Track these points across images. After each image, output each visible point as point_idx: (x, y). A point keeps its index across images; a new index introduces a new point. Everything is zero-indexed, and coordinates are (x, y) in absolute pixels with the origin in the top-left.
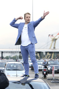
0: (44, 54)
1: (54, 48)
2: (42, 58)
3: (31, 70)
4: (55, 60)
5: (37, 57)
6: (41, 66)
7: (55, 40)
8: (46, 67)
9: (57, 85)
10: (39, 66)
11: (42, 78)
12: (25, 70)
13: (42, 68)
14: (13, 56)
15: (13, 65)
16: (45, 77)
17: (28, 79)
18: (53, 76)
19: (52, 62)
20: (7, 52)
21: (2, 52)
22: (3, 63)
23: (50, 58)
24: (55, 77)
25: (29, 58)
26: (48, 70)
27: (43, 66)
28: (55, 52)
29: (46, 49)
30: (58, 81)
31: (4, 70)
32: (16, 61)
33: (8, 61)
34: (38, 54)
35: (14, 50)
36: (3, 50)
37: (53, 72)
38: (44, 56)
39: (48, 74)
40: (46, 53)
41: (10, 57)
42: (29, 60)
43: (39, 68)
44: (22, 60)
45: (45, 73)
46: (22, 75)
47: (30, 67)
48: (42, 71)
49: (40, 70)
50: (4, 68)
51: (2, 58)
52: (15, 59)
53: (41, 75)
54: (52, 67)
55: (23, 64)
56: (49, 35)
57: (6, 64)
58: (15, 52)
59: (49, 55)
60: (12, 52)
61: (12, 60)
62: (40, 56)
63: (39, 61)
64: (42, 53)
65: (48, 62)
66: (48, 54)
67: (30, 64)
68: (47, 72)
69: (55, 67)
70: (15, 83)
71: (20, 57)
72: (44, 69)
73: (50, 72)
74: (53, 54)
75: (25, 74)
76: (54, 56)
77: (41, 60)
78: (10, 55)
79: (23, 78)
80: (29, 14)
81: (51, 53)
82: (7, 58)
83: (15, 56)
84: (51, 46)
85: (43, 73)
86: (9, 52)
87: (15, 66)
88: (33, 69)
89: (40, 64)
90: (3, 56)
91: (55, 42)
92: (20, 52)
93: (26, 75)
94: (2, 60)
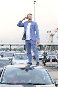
0: (44, 46)
1: (52, 42)
2: (42, 50)
3: (34, 59)
4: (53, 51)
5: (38, 49)
6: (41, 56)
7: (52, 35)
8: (45, 57)
9: (54, 71)
10: (40, 56)
11: (42, 66)
12: (29, 59)
13: (42, 58)
14: (19, 48)
15: (19, 55)
16: (44, 64)
17: (31, 66)
18: (51, 64)
19: (50, 53)
20: (14, 45)
21: (11, 45)
22: (11, 53)
23: (49, 49)
24: (52, 64)
25: (32, 50)
26: (47, 59)
27: (43, 56)
28: (52, 45)
29: (46, 42)
30: (54, 68)
31: (12, 59)
32: (22, 52)
33: (15, 52)
34: (39, 47)
35: (20, 43)
36: (11, 44)
37: (51, 61)
38: (44, 48)
39: (47, 62)
40: (46, 45)
41: (17, 49)
42: (32, 51)
43: (39, 58)
44: (26, 51)
45: (44, 61)
46: (26, 63)
47: (33, 57)
48: (42, 60)
49: (41, 59)
50: (12, 58)
51: (11, 50)
52: (21, 50)
53: (41, 63)
54: (50, 57)
55: (27, 54)
56: (48, 32)
57: (14, 55)
58: (21, 45)
59: (47, 48)
60: (18, 45)
61: (18, 51)
62: (40, 48)
63: (39, 52)
64: (42, 45)
65: (47, 53)
66: (47, 46)
67: (33, 54)
68: (46, 60)
69: (53, 57)
70: (21, 69)
71: (25, 49)
72: (44, 58)
73: (48, 61)
74: (51, 47)
75: (28, 62)
76: (51, 48)
77: (42, 51)
78: (17, 47)
79: (27, 65)
80: (30, 14)
81: (49, 45)
82: (15, 50)
83: (21, 48)
84: (49, 40)
85: (43, 62)
86: (16, 45)
87: (21, 56)
88: (35, 59)
89: (41, 55)
90: (11, 48)
91: (52, 37)
92: (25, 45)
93: (30, 63)
94: (11, 51)
